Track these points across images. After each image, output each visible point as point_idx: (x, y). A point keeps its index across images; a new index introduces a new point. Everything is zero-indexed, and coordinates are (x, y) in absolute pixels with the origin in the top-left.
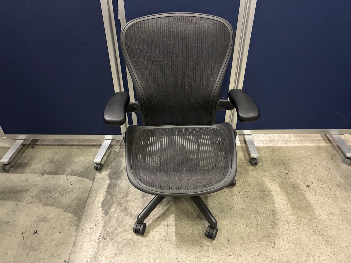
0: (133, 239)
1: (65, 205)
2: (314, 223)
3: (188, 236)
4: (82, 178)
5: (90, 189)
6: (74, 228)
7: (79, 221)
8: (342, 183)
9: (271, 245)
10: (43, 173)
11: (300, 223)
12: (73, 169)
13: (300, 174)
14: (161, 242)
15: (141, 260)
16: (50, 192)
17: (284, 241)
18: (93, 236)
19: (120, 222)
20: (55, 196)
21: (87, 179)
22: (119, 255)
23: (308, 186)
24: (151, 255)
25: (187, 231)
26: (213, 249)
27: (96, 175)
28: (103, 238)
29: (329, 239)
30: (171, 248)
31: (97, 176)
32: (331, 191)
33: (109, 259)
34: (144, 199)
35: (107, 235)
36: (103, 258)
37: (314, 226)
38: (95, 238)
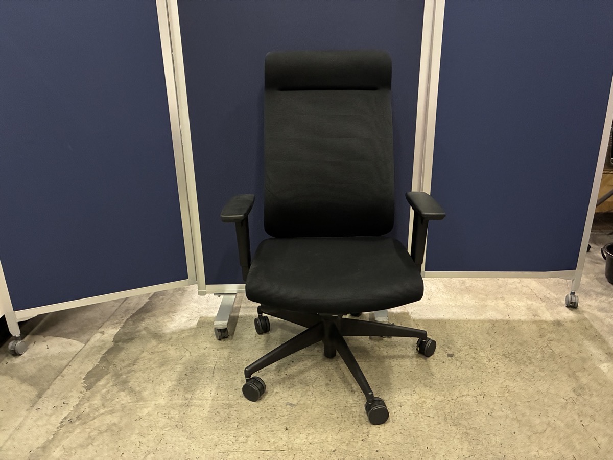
0: (120, 424)
1: (25, 375)
2: (448, 406)
3: (217, 422)
4: (70, 341)
5: (76, 355)
6: (28, 406)
7: (39, 396)
8: (513, 352)
9: (360, 436)
11: (423, 407)
13: (442, 340)
14: (167, 429)
15: (123, 453)
18: (53, 418)
19: (108, 400)
20: (15, 363)
21: (77, 341)
22: (88, 446)
23: (451, 356)
24: (142, 448)
26: (256, 440)
27: (95, 335)
28: (70, 421)
29: (469, 431)
30: (180, 438)
31: (96, 337)
32: (490, 363)
33: (68, 451)
34: (162, 369)
35: (78, 418)
36: (57, 449)
37: (447, 410)
38: (56, 420)
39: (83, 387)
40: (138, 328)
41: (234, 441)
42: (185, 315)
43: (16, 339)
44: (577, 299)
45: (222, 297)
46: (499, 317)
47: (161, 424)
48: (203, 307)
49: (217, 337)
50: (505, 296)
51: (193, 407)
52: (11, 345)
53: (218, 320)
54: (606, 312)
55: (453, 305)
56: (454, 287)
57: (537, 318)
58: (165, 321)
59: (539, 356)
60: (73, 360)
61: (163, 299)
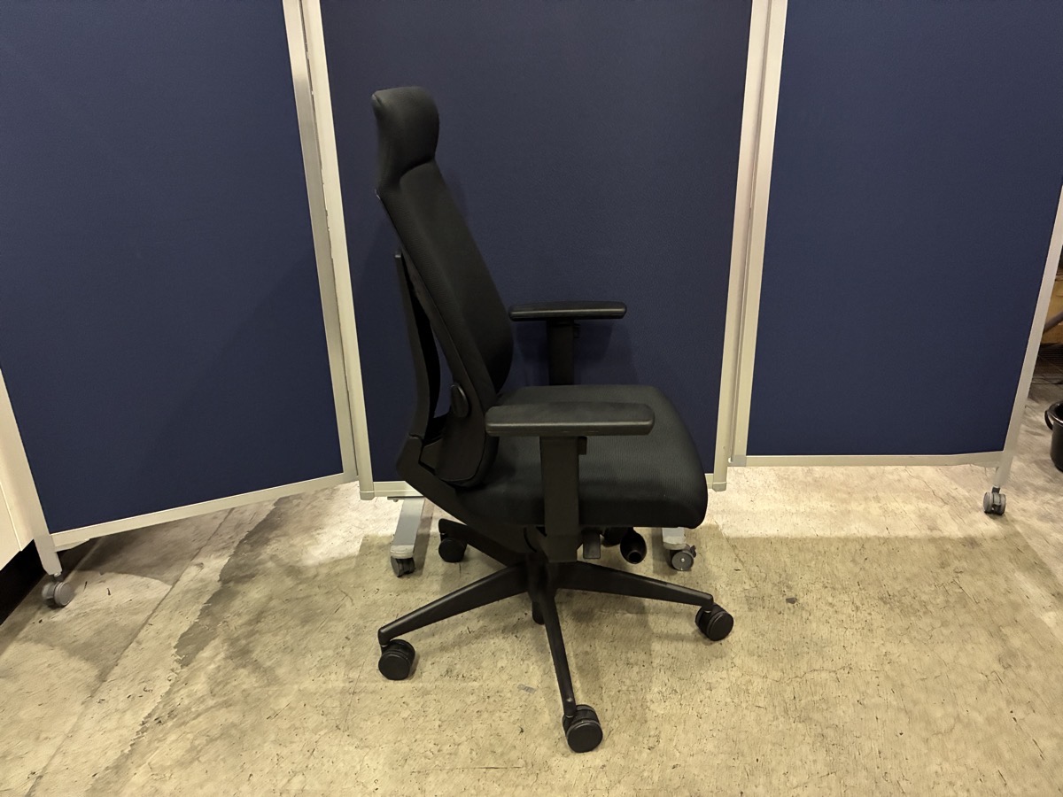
0: (242, 725)
1: (75, 642)
2: (789, 689)
3: (405, 719)
4: (144, 579)
5: (159, 604)
7: (102, 678)
8: (897, 594)
11: (747, 690)
13: (776, 573)
14: (322, 733)
15: (251, 775)
17: (685, 732)
18: (128, 715)
19: (219, 684)
20: (54, 620)
21: (157, 581)
23: (792, 601)
24: (282, 765)
25: (407, 705)
26: (472, 750)
27: (188, 570)
28: (157, 721)
29: (825, 731)
30: (346, 749)
31: (189, 573)
33: (158, 773)
34: (306, 628)
35: (171, 715)
36: (140, 768)
39: (176, 660)
40: (261, 557)
41: (436, 752)
42: (338, 533)
43: (54, 579)
44: (1003, 499)
45: (401, 502)
46: (872, 532)
47: (311, 724)
48: (368, 517)
49: (395, 572)
50: (881, 494)
51: (363, 694)
52: (46, 589)
53: (398, 544)
54: (1053, 521)
55: (794, 511)
56: (794, 479)
57: (936, 534)
58: (306, 543)
59: (940, 600)
60: (155, 614)
61: (298, 505)
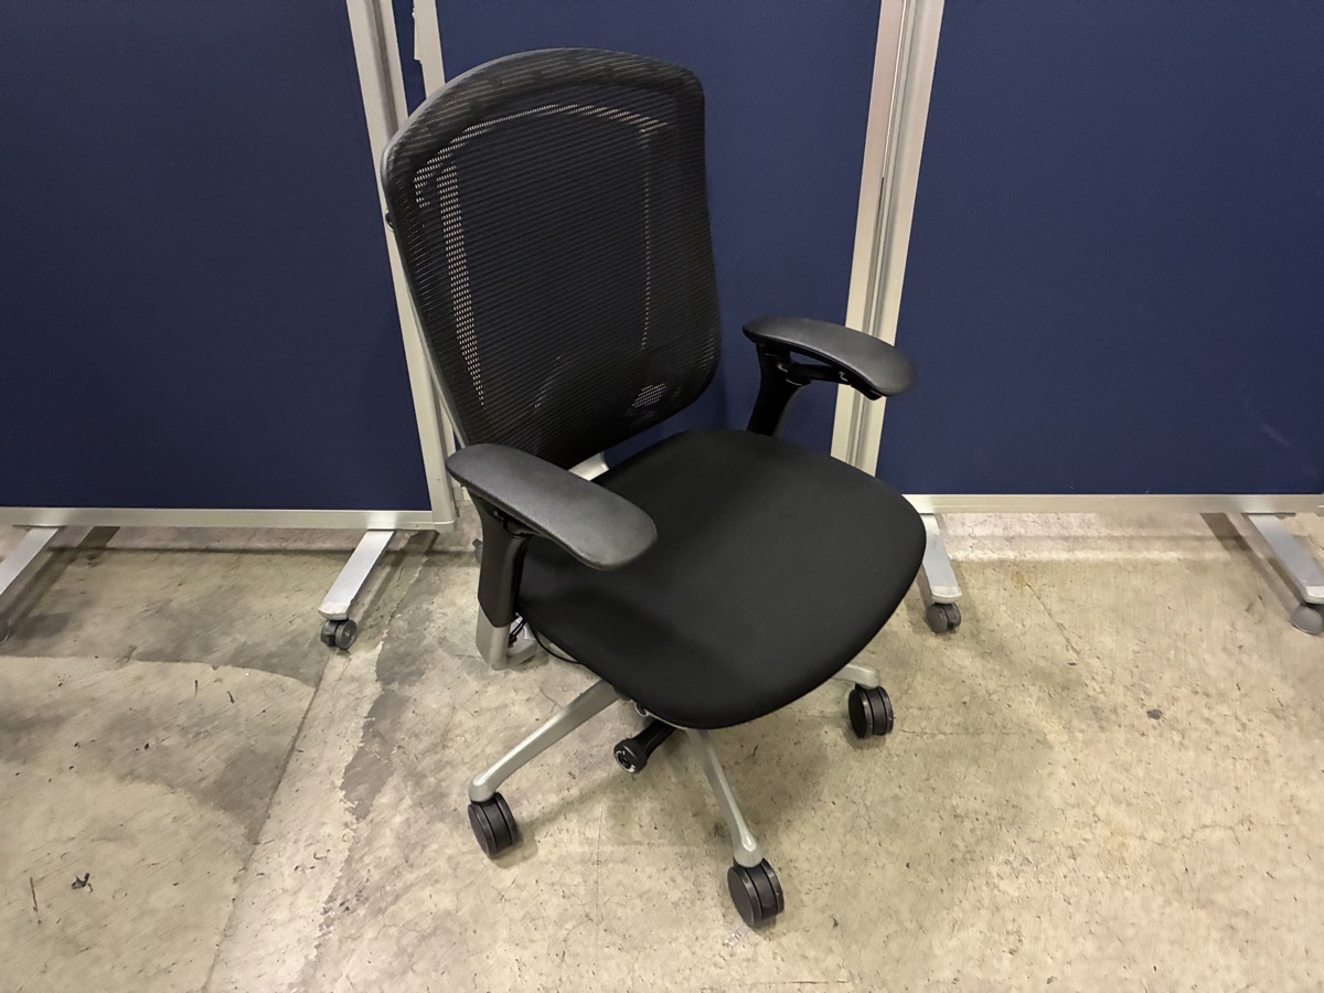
0: (460, 914)
1: (202, 779)
2: (1177, 856)
3: (675, 905)
4: (275, 677)
5: (304, 718)
6: (234, 868)
7: (253, 838)
8: (1290, 702)
9: (1003, 941)
10: (127, 656)
11: (1123, 858)
12: (243, 640)
13: (1125, 668)
14: (569, 926)
16: (149, 727)
17: (1055, 927)
18: (302, 897)
19: (413, 847)
20: (165, 743)
21: (292, 680)
22: (404, 973)
23: (1155, 714)
24: (527, 978)
25: (674, 881)
26: (775, 954)
27: (331, 663)
28: (343, 908)
29: (1234, 921)
30: (606, 950)
31: (333, 668)
32: (1246, 735)
35: (360, 896)
36: (337, 985)
37: (1178, 867)
38: (310, 906)
39: (346, 809)
40: (425, 642)
41: (727, 958)
47: (552, 912)
51: (611, 865)
60: (302, 735)
